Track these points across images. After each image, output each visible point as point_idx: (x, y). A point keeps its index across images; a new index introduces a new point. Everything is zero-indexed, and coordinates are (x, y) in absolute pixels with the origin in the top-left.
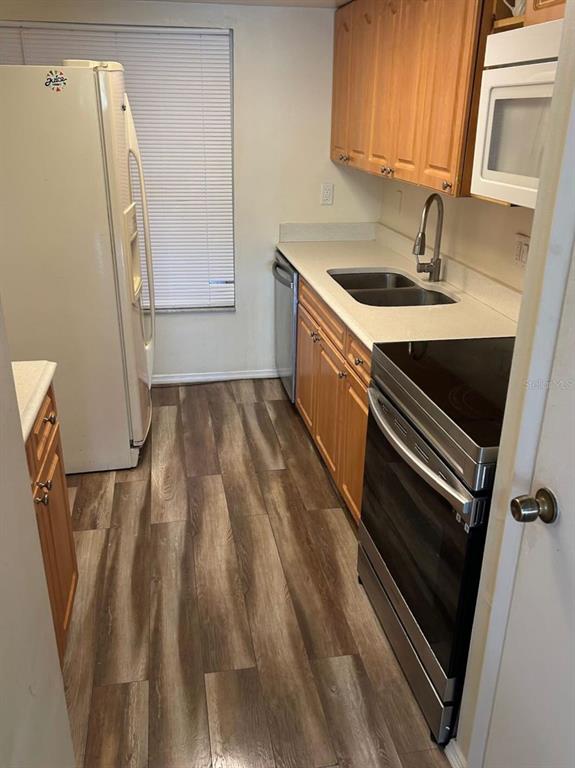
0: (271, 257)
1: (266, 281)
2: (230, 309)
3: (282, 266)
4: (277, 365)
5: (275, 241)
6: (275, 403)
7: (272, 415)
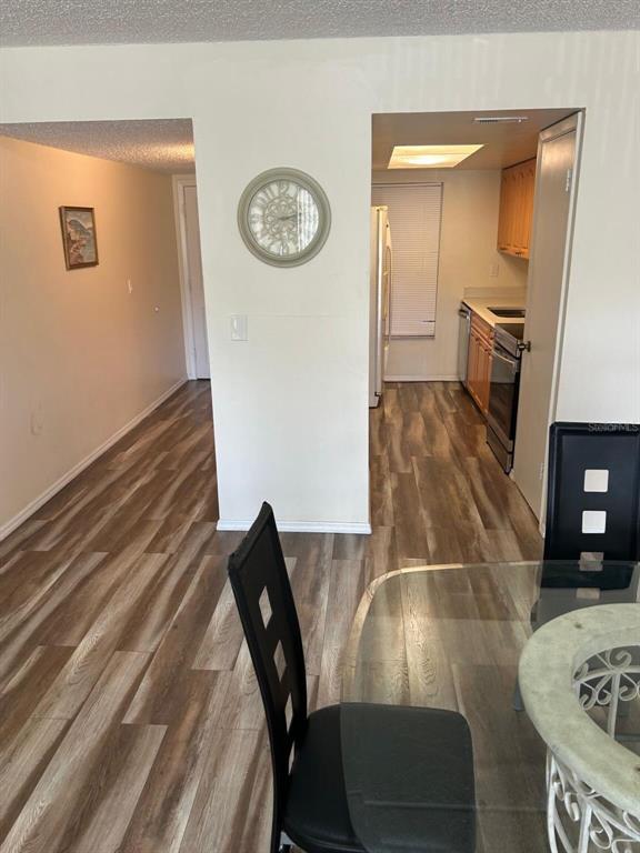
0: (458, 306)
1: (454, 321)
2: (432, 337)
3: (464, 311)
4: (458, 373)
5: (461, 298)
6: (455, 391)
7: (452, 395)
